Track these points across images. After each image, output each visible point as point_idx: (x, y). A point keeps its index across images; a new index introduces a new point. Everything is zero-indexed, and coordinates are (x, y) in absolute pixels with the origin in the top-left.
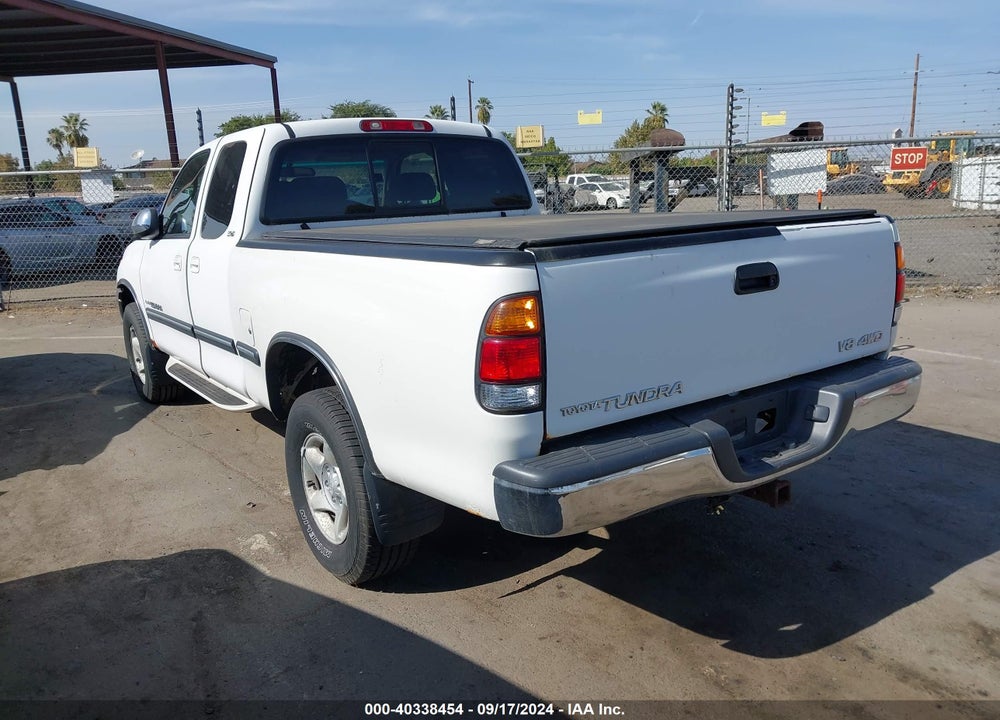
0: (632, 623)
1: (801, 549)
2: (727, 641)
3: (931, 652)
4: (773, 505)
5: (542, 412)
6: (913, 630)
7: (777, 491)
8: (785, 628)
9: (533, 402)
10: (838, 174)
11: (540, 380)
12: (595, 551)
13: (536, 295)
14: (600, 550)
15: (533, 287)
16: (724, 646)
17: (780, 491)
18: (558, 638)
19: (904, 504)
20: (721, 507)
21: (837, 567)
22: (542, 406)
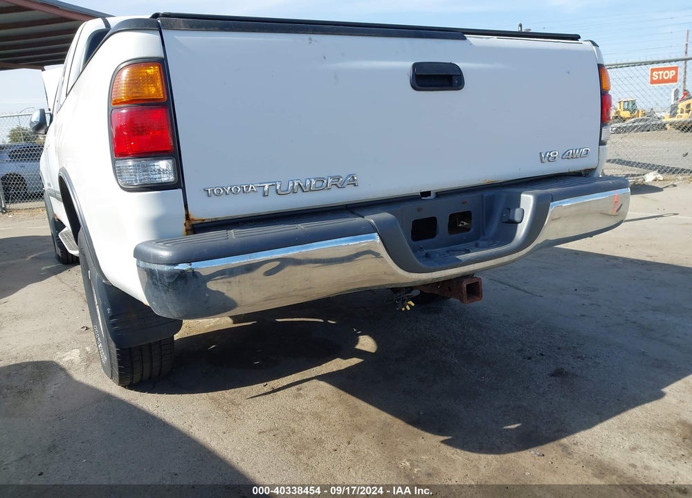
0: (349, 419)
1: (530, 358)
2: (446, 438)
3: (634, 449)
4: (462, 301)
5: (180, 191)
6: (619, 428)
7: (465, 286)
8: (509, 427)
9: (168, 178)
10: (629, 118)
11: (174, 153)
12: (355, 361)
13: (162, 63)
14: (361, 360)
15: (158, 53)
16: (442, 442)
17: (467, 285)
18: (275, 432)
19: (635, 323)
20: (411, 303)
21: (558, 373)
22: (179, 183)
